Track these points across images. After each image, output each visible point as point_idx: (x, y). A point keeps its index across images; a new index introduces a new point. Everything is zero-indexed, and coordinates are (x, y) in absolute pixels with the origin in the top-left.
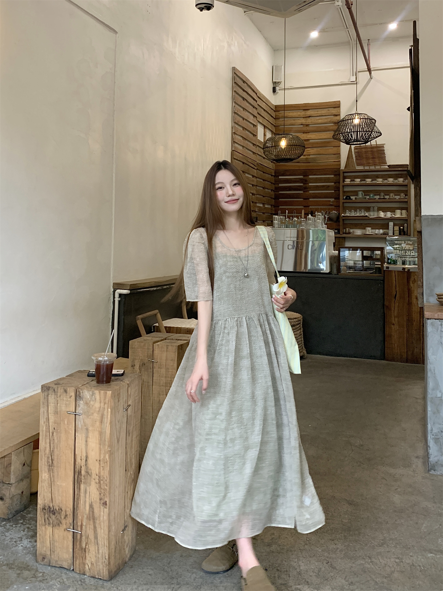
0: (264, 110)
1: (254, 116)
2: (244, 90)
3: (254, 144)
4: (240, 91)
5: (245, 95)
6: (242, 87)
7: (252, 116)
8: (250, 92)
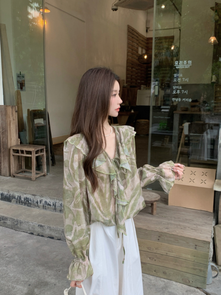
0: (142, 41)
2: (133, 34)
3: (137, 56)
6: (132, 32)
7: (136, 44)
8: (135, 34)
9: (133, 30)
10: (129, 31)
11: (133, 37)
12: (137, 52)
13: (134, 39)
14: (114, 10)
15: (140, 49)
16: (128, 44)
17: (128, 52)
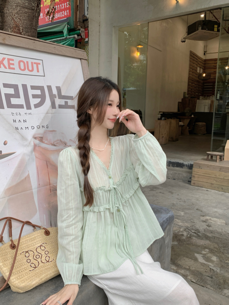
0: (200, 62)
1: (197, 65)
2: (193, 57)
3: (196, 74)
4: (192, 58)
5: (194, 59)
6: (193, 56)
7: (196, 65)
8: (196, 57)
9: (194, 54)
10: (191, 55)
11: (193, 60)
12: (196, 71)
13: (194, 61)
14: (182, 42)
15: (198, 69)
16: (190, 65)
17: (190, 71)
